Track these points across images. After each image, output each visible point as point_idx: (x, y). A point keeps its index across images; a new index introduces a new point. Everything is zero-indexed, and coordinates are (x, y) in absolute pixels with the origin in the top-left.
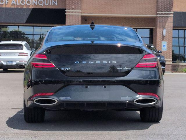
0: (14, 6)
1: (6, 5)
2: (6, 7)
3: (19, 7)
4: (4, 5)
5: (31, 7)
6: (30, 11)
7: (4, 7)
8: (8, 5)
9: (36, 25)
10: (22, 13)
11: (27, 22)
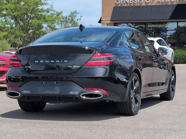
0: (159, 3)
1: (151, 3)
2: (152, 5)
3: (164, 4)
4: (150, 3)
5: (175, 3)
6: (174, 8)
7: (150, 4)
8: (153, 3)
9: (180, 20)
10: (166, 10)
11: (170, 18)
